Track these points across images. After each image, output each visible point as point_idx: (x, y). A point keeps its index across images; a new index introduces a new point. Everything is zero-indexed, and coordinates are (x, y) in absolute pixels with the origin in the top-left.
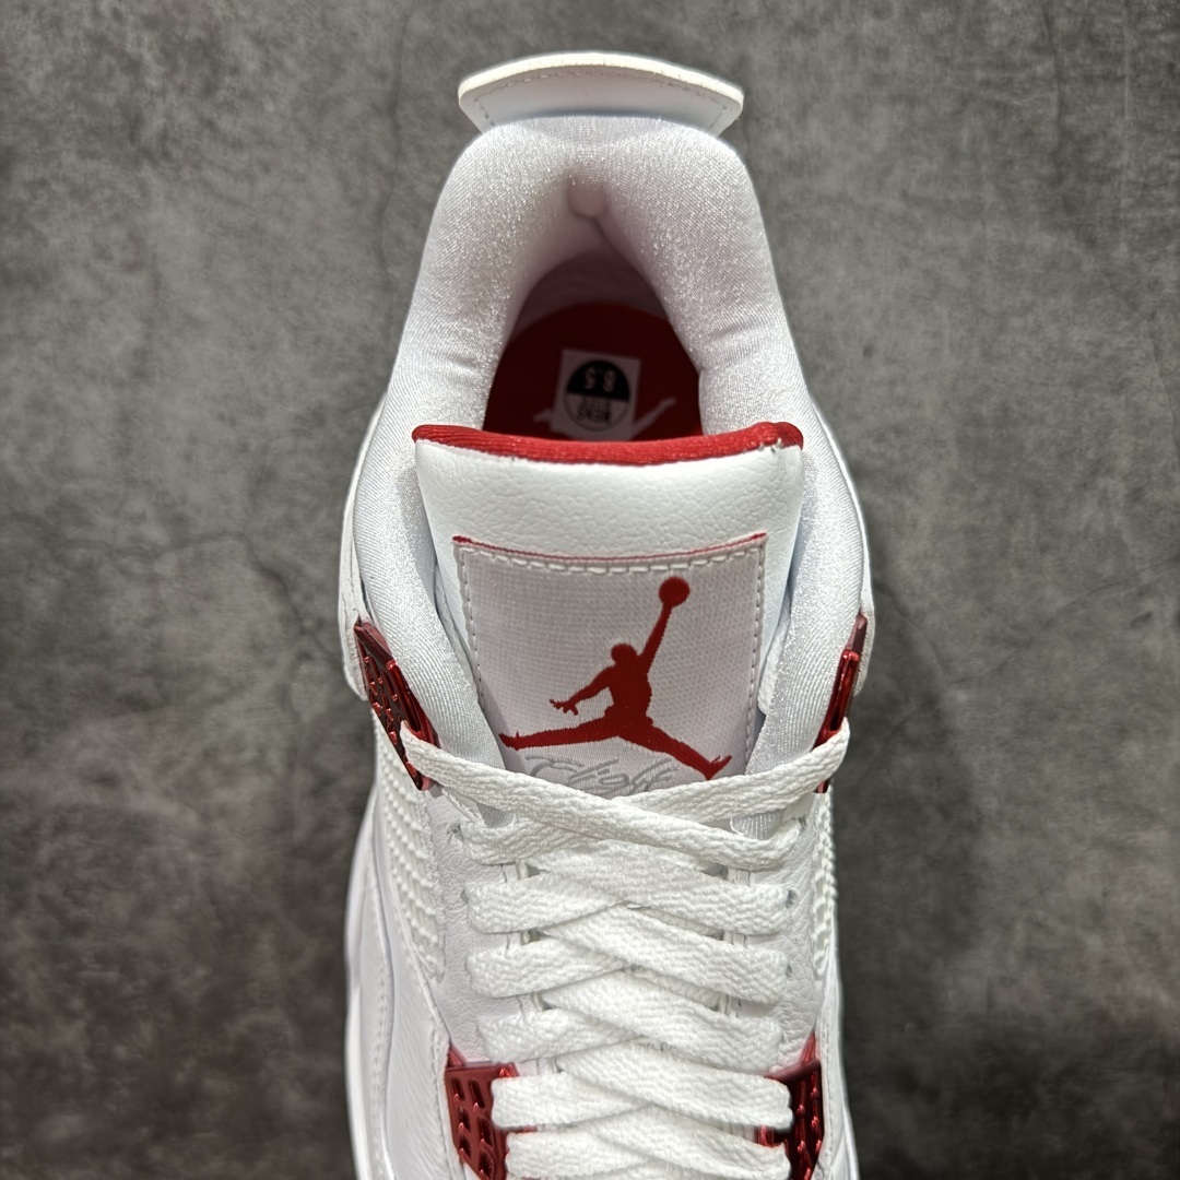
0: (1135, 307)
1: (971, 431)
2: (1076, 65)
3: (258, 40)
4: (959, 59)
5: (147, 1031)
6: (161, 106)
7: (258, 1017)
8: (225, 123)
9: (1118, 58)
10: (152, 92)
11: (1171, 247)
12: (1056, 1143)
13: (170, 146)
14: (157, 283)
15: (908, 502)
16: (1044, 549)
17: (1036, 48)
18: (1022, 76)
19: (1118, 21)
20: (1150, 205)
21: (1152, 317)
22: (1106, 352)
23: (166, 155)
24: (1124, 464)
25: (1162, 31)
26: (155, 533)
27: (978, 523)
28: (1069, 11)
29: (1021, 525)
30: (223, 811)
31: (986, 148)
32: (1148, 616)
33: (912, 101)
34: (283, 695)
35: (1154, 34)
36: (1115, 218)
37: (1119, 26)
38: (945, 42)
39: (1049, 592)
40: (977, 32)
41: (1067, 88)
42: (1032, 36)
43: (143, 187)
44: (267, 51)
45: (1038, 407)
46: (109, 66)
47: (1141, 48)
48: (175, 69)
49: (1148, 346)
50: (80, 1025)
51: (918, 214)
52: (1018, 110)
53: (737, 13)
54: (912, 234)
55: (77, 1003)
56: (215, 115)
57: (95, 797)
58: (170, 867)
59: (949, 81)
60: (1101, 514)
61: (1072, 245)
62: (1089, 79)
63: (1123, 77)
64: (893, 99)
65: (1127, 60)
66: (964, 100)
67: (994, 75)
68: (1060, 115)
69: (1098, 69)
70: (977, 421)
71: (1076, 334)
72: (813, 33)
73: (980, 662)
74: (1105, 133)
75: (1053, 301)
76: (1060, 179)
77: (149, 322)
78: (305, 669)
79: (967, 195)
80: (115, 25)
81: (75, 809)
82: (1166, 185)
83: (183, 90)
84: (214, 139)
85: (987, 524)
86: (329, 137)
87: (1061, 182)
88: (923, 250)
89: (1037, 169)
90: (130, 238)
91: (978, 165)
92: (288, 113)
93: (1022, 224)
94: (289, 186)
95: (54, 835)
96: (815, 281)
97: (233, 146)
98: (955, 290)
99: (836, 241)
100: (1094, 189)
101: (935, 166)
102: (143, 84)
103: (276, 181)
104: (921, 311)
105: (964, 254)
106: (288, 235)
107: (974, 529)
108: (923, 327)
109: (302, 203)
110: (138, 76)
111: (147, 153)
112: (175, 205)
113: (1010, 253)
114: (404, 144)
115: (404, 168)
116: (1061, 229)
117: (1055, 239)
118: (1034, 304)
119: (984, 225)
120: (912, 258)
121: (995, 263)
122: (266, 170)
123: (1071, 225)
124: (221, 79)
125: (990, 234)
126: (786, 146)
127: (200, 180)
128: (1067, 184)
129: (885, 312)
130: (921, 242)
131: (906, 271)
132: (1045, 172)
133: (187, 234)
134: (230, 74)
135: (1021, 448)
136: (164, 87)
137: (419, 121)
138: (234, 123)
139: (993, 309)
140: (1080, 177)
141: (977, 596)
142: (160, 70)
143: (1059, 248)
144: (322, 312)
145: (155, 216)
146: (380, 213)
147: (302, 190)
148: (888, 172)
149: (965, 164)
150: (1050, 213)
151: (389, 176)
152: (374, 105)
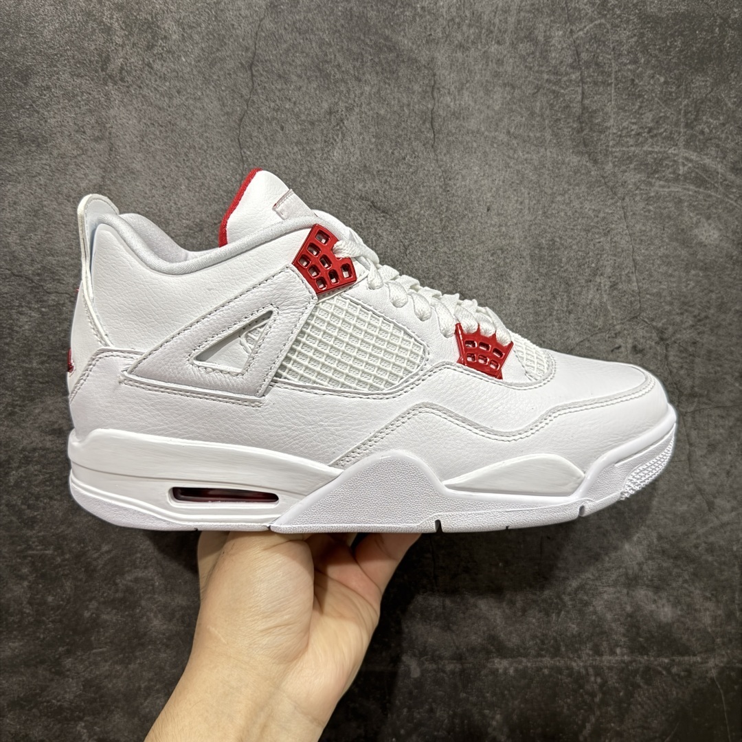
0: (615, 194)
1: (537, 251)
2: (590, 76)
3: (179, 23)
4: (536, 68)
5: (68, 585)
6: (121, 54)
8: (157, 66)
9: (609, 75)
10: (116, 44)
11: (632, 166)
12: (574, 628)
13: (124, 73)
15: (506, 286)
16: (570, 313)
17: (572, 66)
18: (565, 79)
19: (610, 57)
20: (623, 146)
21: (624, 199)
22: (601, 215)
23: (122, 80)
24: (609, 270)
25: (629, 63)
27: (539, 298)
28: (587, 49)
29: (560, 300)
31: (548, 112)
32: (619, 347)
33: (513, 87)
35: (625, 65)
36: (607, 151)
37: (610, 60)
38: (530, 59)
39: (572, 334)
40: (545, 57)
41: (586, 87)
42: (570, 61)
43: (107, 95)
44: (183, 29)
45: (570, 240)
46: (92, 27)
47: (619, 71)
48: (130, 34)
49: (621, 212)
51: (515, 142)
52: (563, 95)
53: (431, 35)
54: (511, 152)
55: (25, 570)
59: (531, 79)
60: (598, 296)
61: (587, 162)
62: (595, 83)
63: (612, 83)
64: (505, 85)
65: (613, 76)
66: (538, 88)
67: (552, 78)
68: (582, 99)
69: (600, 79)
70: (540, 247)
71: (587, 205)
72: (468, 49)
74: (603, 110)
76: (581, 130)
79: (538, 135)
80: (98, 6)
81: (34, 450)
82: (630, 136)
83: (134, 44)
84: (150, 73)
85: (544, 299)
86: (215, 77)
87: (582, 131)
88: (517, 160)
89: (571, 124)
90: (97, 122)
91: (544, 120)
92: (193, 63)
93: (564, 150)
94: (191, 101)
95: (19, 467)
96: (464, 172)
97: (160, 77)
98: (531, 181)
99: (475, 153)
100: (597, 136)
101: (524, 119)
102: (111, 39)
103: (184, 99)
104: (515, 190)
105: (536, 163)
106: (189, 127)
107: (537, 301)
108: (516, 198)
109: (197, 111)
110: (109, 34)
111: (111, 77)
112: (125, 106)
113: (558, 164)
114: (256, 85)
115: (255, 98)
116: (582, 154)
117: (579, 158)
118: (569, 190)
119: (546, 149)
120: (511, 164)
121: (551, 168)
122: (179, 92)
123: (587, 152)
124: (157, 41)
125: (549, 154)
126: (452, 104)
127: (140, 94)
128: (585, 132)
129: (498, 190)
130: (516, 156)
131: (508, 170)
132: (575, 126)
133: (130, 122)
134: (162, 39)
135: (560, 261)
136: (124, 42)
137: (264, 73)
138: (162, 65)
139: (549, 192)
140: (591, 129)
141: (538, 335)
142: (123, 33)
143: (581, 163)
144: (205, 170)
145: (112, 112)
146: (241, 120)
147: (198, 104)
148: (501, 120)
149: (538, 119)
150: (577, 146)
151: (247, 101)
152: (241, 64)
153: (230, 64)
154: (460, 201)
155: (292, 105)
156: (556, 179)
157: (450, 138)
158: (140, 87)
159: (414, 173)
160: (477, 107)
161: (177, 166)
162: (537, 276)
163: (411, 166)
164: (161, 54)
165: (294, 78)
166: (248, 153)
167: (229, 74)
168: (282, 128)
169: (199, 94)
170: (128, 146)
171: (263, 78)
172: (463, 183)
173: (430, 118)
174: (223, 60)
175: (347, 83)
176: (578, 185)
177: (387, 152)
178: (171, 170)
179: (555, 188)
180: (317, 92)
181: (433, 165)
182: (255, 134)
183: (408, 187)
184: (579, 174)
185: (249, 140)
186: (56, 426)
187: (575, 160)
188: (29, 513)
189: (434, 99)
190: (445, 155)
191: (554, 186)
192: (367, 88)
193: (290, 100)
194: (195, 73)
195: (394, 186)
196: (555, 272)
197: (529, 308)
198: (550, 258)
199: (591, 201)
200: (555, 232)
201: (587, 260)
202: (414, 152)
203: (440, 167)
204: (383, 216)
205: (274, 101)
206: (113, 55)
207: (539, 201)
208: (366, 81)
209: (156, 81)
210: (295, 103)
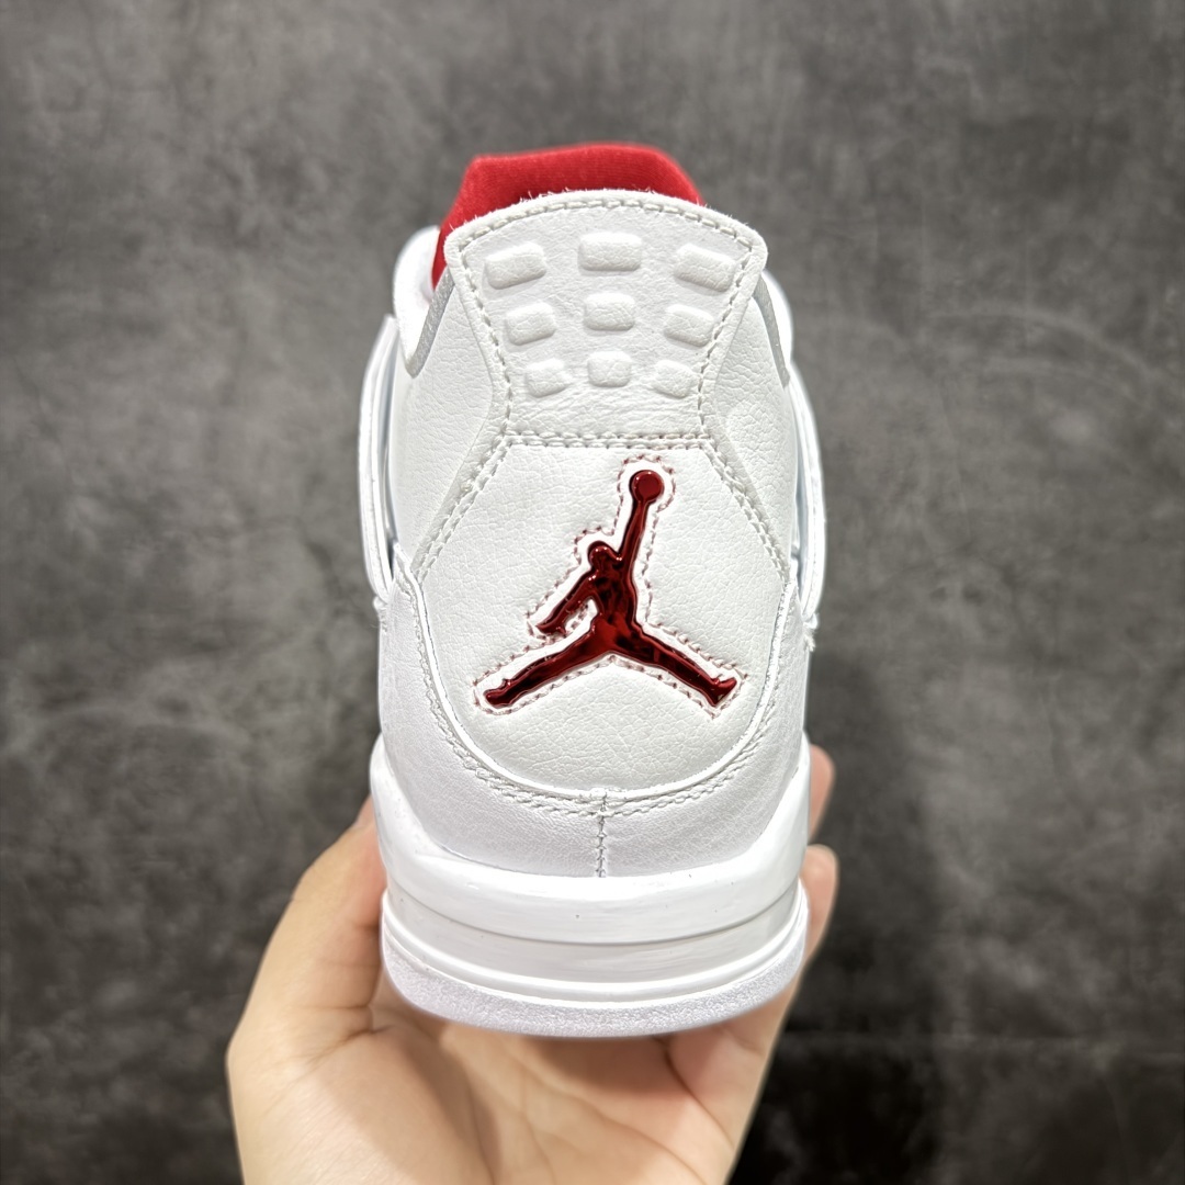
0: (930, 375)
3: (328, 168)
5: (194, 909)
10: (249, 202)
13: (261, 237)
14: (244, 337)
17: (864, 200)
26: (231, 518)
30: (270, 732)
31: (830, 266)
32: (943, 591)
34: (320, 643)
41: (885, 228)
42: (861, 192)
43: (236, 267)
44: (335, 177)
50: (140, 906)
55: (137, 888)
56: (294, 219)
57: (168, 721)
58: (223, 776)
60: (909, 518)
66: (816, 233)
67: (837, 218)
74: (910, 258)
75: (874, 371)
77: (237, 363)
78: (341, 623)
84: (293, 236)
132: (870, 284)
186: (178, 699)
188: (142, 813)
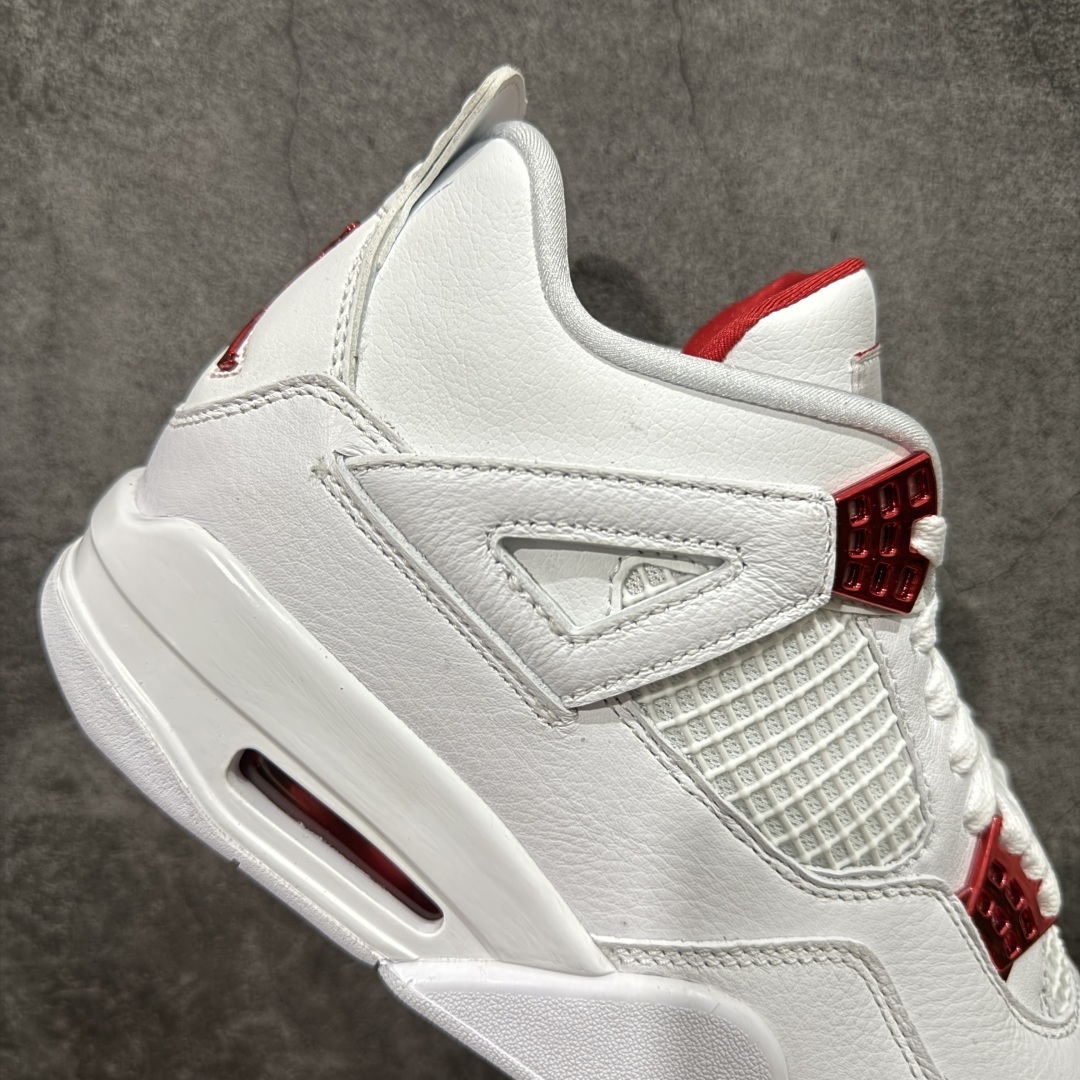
1: (956, 311)
5: (136, 1044)
6: (40, 57)
7: (252, 1019)
8: (110, 66)
10: (28, 40)
14: (57, 248)
16: (1047, 434)
23: (51, 109)
27: (974, 412)
29: (1021, 410)
39: (1056, 480)
43: (30, 144)
45: (1027, 277)
48: (49, 12)
50: (66, 1045)
51: (874, 79)
54: (869, 103)
55: (61, 1023)
56: (96, 57)
57: (54, 804)
58: (141, 871)
61: (1048, 94)
70: (962, 301)
71: (1059, 193)
73: (990, 563)
75: (1031, 157)
77: (53, 291)
79: (926, 54)
81: (33, 820)
83: (60, 33)
84: (99, 83)
85: (984, 411)
86: (223, 67)
87: (1029, 26)
88: (884, 118)
89: (1001, 16)
90: (22, 202)
91: (935, 18)
92: (176, 46)
93: (991, 78)
94: (186, 125)
95: (15, 851)
96: (769, 164)
97: (120, 89)
98: (923, 158)
99: (787, 118)
100: (1066, 30)
101: (888, 24)
102: (17, 32)
103: (171, 122)
104: (888, 185)
105: (929, 118)
106: (191, 179)
107: (970, 419)
108: (893, 203)
109: (201, 143)
110: (10, 24)
111: (29, 107)
112: (66, 161)
113: (979, 110)
114: (305, 65)
115: (307, 92)
116: (1034, 78)
117: (1028, 90)
118: (1012, 165)
119: (948, 83)
120: (873, 129)
121: (964, 123)
122: (159, 111)
123: (1045, 74)
124: (100, 17)
125: (955, 92)
126: (722, 21)
127: (89, 130)
128: (1036, 28)
129: (850, 190)
130: (880, 110)
131: (868, 143)
132: (1010, 17)
133: (82, 190)
134: (109, 10)
135: (1012, 325)
136: (40, 34)
137: (318, 37)
138: (119, 64)
139: (968, 175)
140: (1049, 19)
141: (980, 493)
142: (35, 14)
143: (1033, 100)
144: (235, 258)
145: (45, 176)
146: (287, 143)
147: (201, 128)
148: (837, 36)
149: (920, 18)
150: (1021, 63)
151: (292, 102)
152: (269, 27)
153: (248, 33)
154: (768, 230)
155: (383, 92)
156: (980, 146)
157: (730, 97)
158: (87, 117)
159: (661, 184)
160: (778, 19)
161: (182, 261)
162: (963, 364)
163: (650, 172)
164: (113, 41)
165: (379, 34)
166: (312, 207)
167: (250, 54)
168: (371, 143)
169: (199, 106)
170: (86, 237)
171: (316, 48)
172: (770, 189)
173: (679, 61)
174: (231, 26)
175: (488, 22)
176: (1032, 150)
177: (595, 151)
178: (173, 270)
179: (980, 165)
180: (431, 54)
181: (698, 161)
182: (319, 165)
183: (650, 219)
184: (1032, 127)
185: (309, 180)
186: (62, 775)
187: (1017, 96)
188: (47, 929)
189: (679, 17)
190: (721, 134)
191: (976, 162)
192: (533, 25)
193: (377, 82)
194: (184, 65)
195: (619, 222)
196: (1003, 350)
197: (952, 437)
198: (987, 323)
199: (1067, 182)
200: (994, 264)
201: (1073, 314)
202: (652, 139)
203: (714, 161)
204: (607, 290)
205: (348, 91)
206: (24, 63)
207: (946, 200)
208: (527, 10)
209: (113, 98)
210: (388, 87)
